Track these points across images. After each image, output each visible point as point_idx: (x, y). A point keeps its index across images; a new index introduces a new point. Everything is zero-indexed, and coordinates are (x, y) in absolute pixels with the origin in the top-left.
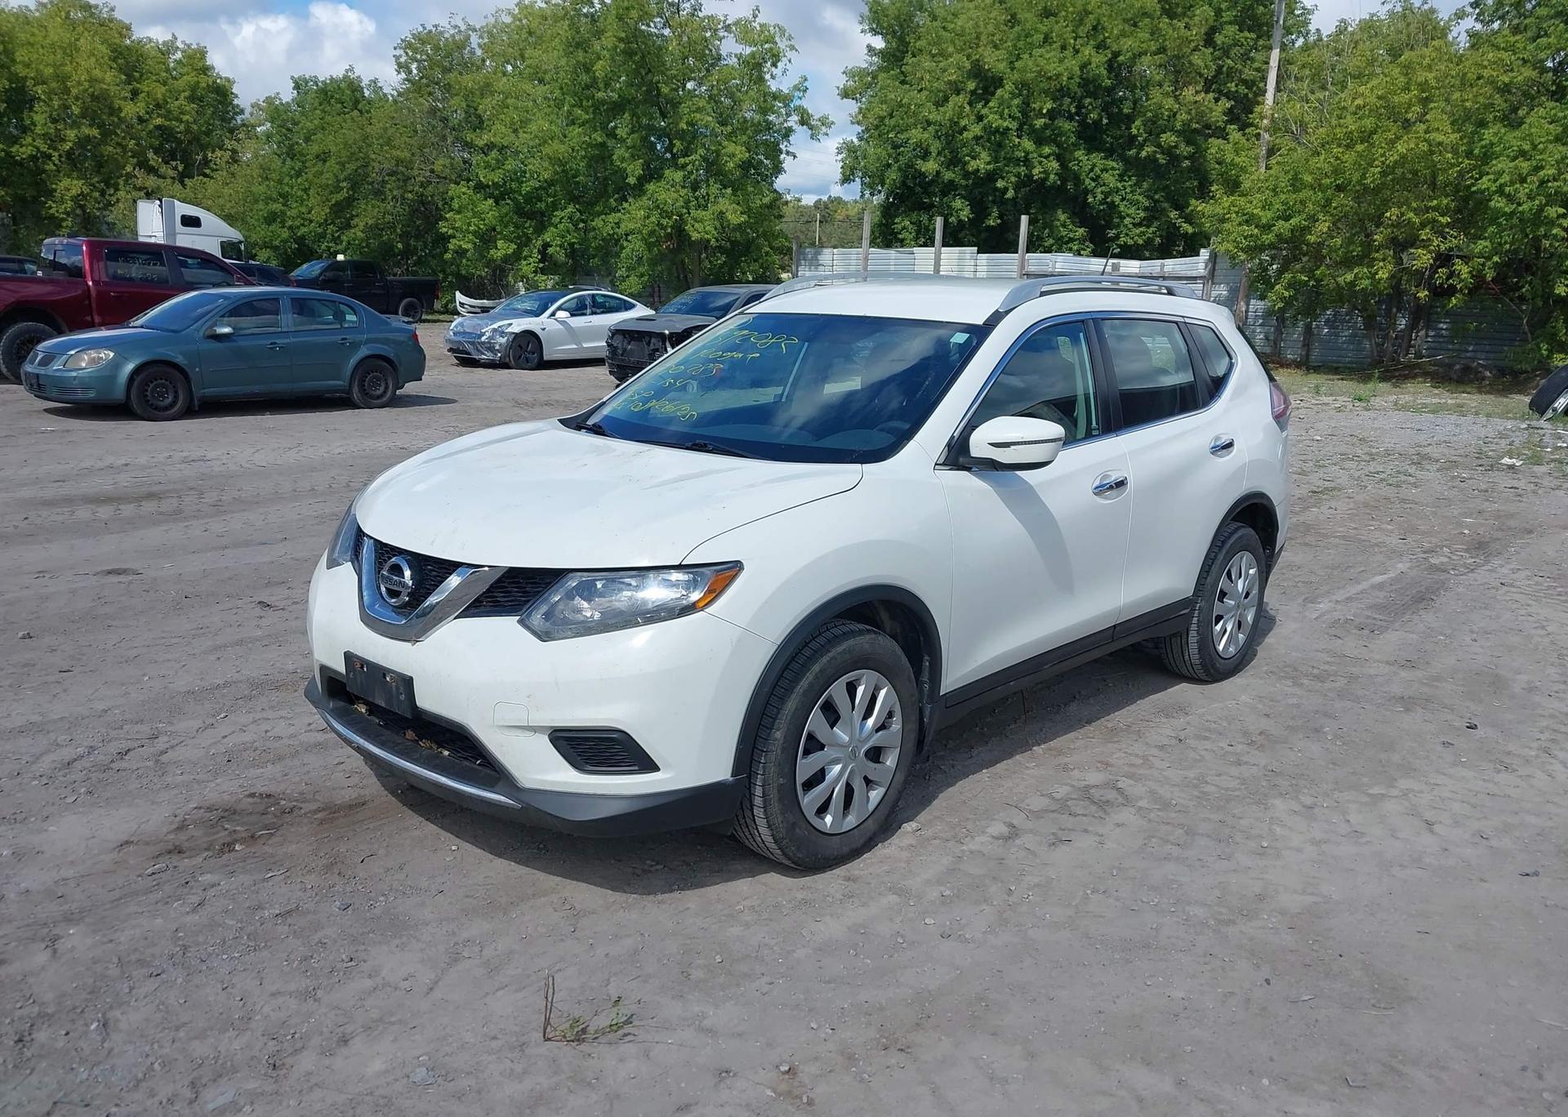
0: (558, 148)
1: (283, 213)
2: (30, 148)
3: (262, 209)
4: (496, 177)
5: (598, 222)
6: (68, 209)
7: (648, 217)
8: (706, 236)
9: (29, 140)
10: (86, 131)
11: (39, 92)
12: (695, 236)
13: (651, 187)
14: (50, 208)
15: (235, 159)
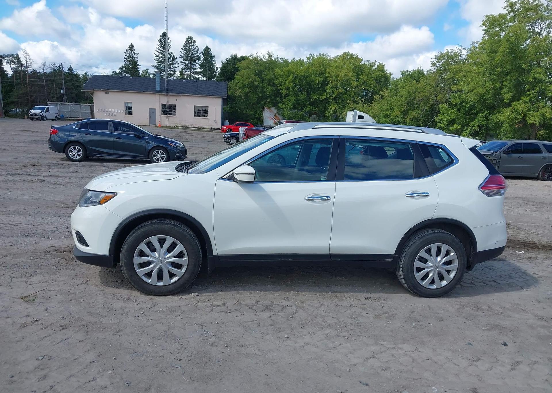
0: (481, 90)
1: (390, 114)
2: (325, 96)
3: (384, 113)
4: (457, 101)
5: (493, 117)
6: (331, 114)
7: (511, 115)
8: (535, 122)
9: (325, 94)
10: (340, 91)
11: (330, 80)
12: (529, 122)
13: (514, 104)
14: (327, 113)
15: (382, 98)
